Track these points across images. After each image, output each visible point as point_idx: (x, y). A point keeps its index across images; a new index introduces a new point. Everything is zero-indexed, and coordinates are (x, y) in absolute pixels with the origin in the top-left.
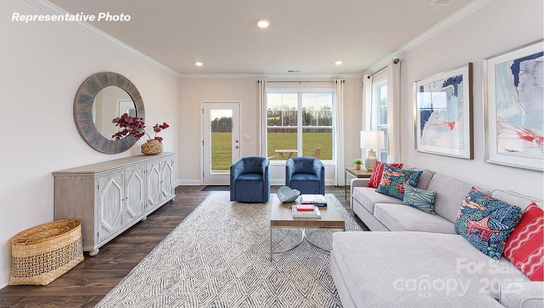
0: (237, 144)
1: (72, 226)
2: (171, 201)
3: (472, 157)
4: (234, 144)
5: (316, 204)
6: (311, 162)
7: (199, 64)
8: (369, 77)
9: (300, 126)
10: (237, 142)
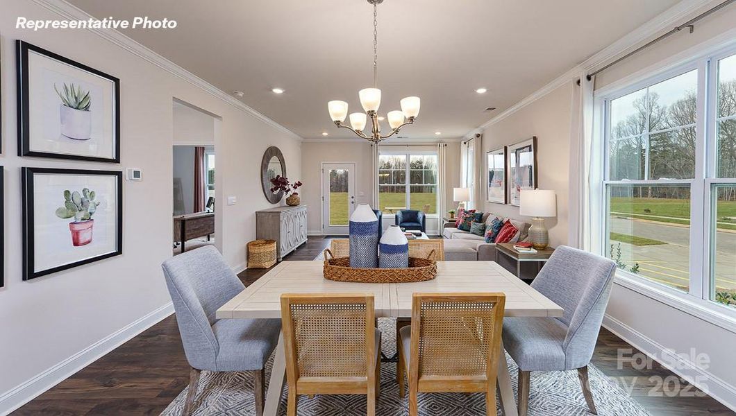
0: (353, 200)
1: (269, 242)
2: (305, 243)
3: (506, 203)
4: (350, 200)
5: (414, 234)
6: (416, 213)
7: (325, 134)
8: (465, 143)
9: (408, 184)
10: (353, 197)
